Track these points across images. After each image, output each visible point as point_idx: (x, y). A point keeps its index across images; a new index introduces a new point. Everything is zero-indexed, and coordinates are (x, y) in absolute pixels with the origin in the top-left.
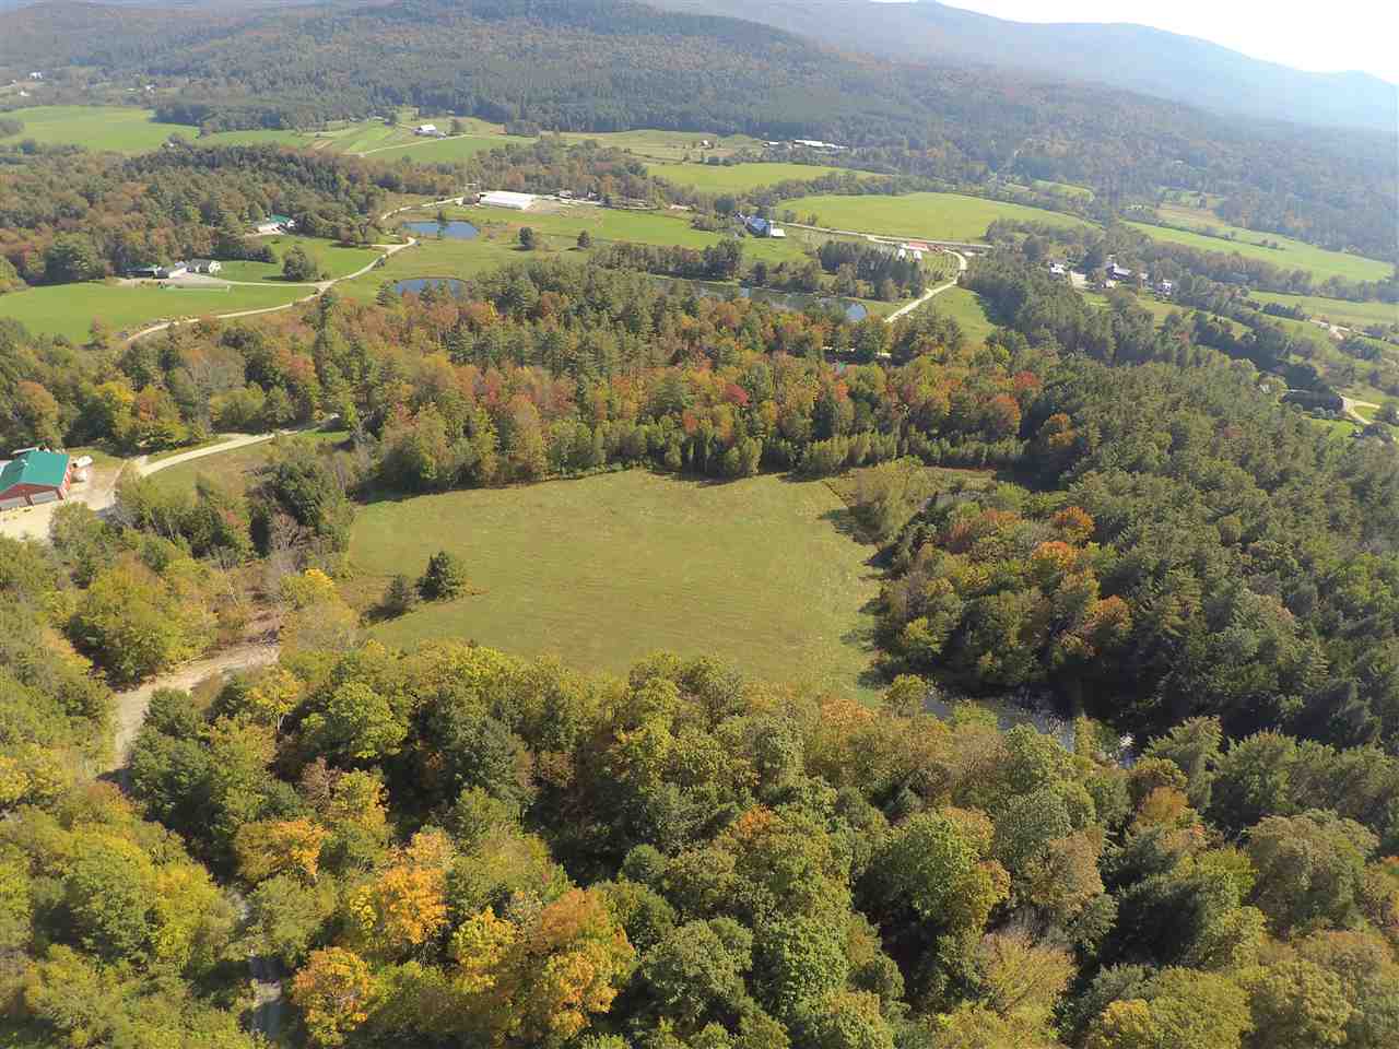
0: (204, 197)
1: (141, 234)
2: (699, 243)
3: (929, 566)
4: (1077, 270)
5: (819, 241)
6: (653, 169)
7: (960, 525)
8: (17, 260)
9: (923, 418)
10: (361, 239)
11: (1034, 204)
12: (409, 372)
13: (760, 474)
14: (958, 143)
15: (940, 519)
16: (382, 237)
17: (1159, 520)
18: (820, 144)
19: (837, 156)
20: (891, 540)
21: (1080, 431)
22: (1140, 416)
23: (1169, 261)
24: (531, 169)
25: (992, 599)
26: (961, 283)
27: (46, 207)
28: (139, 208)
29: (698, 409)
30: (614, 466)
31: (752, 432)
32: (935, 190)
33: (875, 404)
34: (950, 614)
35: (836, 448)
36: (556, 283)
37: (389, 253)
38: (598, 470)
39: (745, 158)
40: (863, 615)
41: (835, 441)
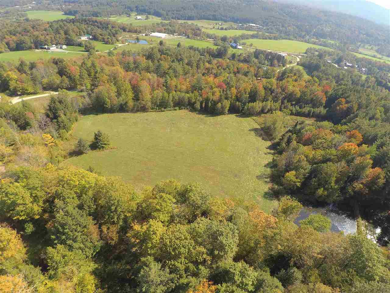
0: (66, 28)
1: (44, 37)
2: (214, 48)
3: (295, 150)
4: (335, 63)
5: (253, 51)
6: (203, 30)
7: (307, 135)
8: (7, 44)
10: (111, 42)
11: (320, 45)
13: (228, 114)
14: (297, 27)
15: (298, 133)
16: (118, 42)
18: (254, 25)
19: (259, 28)
20: (277, 140)
21: (349, 105)
23: (363, 62)
24: (167, 27)
25: (324, 165)
26: (298, 64)
27: (20, 29)
28: (45, 30)
29: (208, 90)
30: (176, 108)
31: (226, 98)
32: (290, 39)
33: (272, 92)
34: (305, 170)
35: (257, 105)
36: (166, 53)
37: (119, 46)
38: (170, 109)
39: (232, 28)
40: (265, 168)
41: (257, 103)
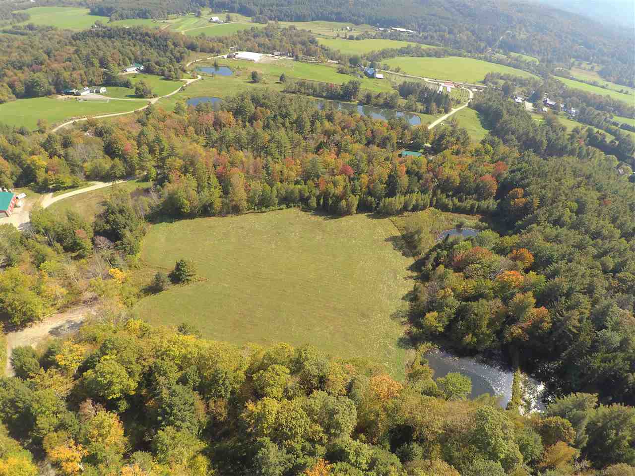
0: (101, 54)
1: (69, 73)
2: (339, 81)
3: (442, 278)
4: (529, 101)
5: (400, 81)
6: (321, 41)
7: (460, 255)
8: (11, 86)
9: (445, 186)
10: (174, 76)
11: (509, 65)
12: (181, 152)
13: (356, 214)
14: (473, 32)
15: (450, 248)
16: (185, 75)
17: (570, 261)
18: (404, 30)
19: (412, 36)
20: (422, 255)
21: (528, 198)
22: (561, 192)
23: (574, 98)
24: (261, 40)
25: (474, 304)
26: (469, 106)
27: (27, 59)
28: (70, 60)
29: (327, 177)
30: (281, 207)
31: (353, 192)
32: (460, 55)
33: (420, 178)
34: (451, 309)
35: (397, 201)
36: (264, 103)
37: (187, 83)
38: (273, 208)
39: (367, 36)
40: (404, 301)
41: (397, 198)
